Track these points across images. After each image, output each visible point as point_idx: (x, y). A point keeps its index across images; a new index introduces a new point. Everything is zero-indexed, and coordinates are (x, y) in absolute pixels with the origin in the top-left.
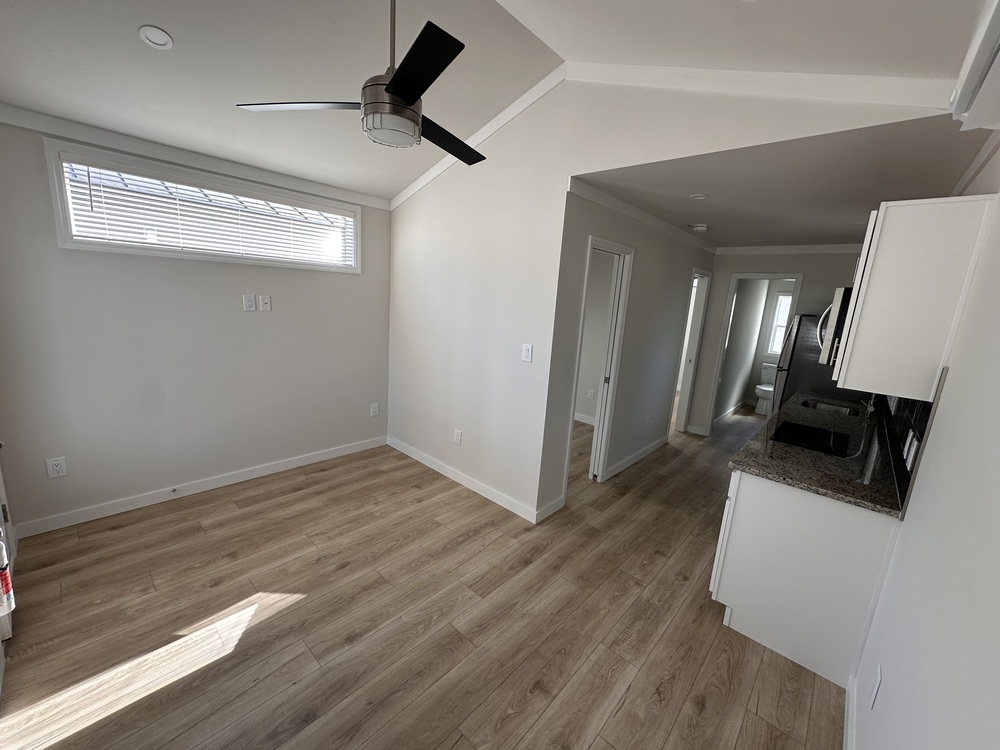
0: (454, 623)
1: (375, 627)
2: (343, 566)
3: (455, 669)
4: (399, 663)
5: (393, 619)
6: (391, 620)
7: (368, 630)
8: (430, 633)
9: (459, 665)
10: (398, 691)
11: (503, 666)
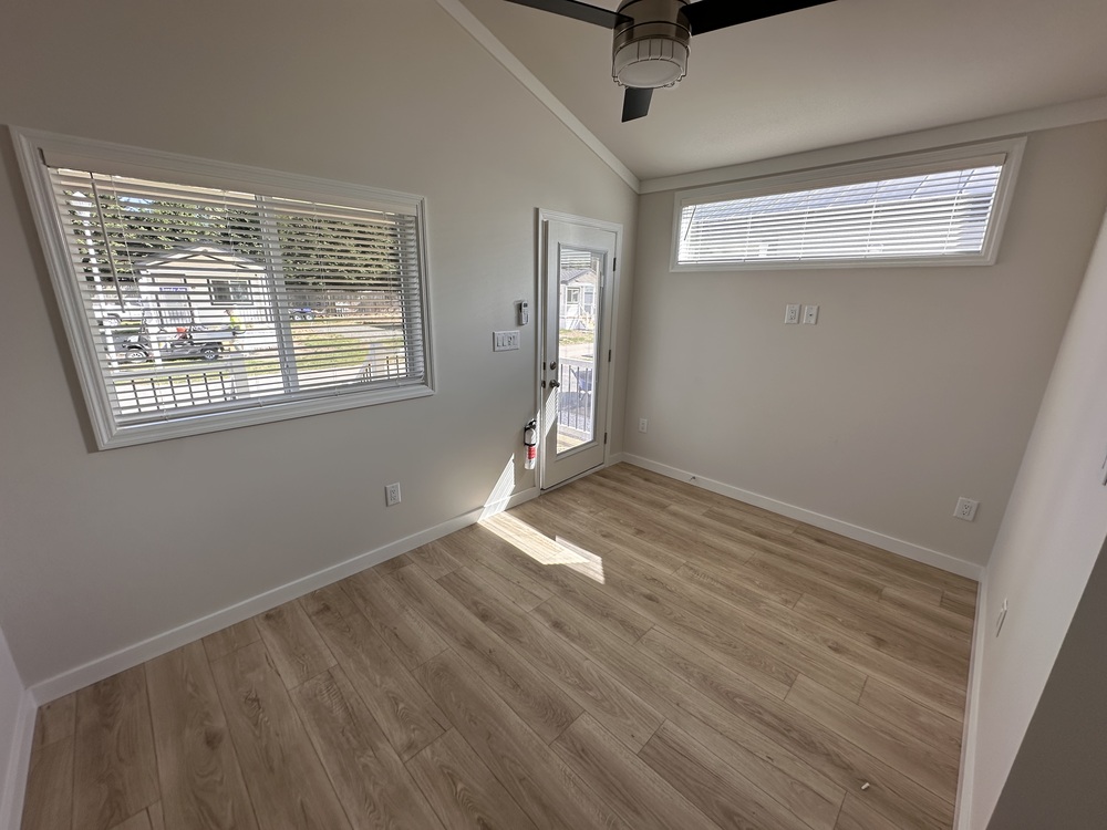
0: (585, 716)
1: (573, 640)
2: (650, 598)
3: (520, 721)
4: (529, 666)
5: (584, 652)
6: (581, 651)
7: (568, 635)
8: (568, 691)
9: (525, 726)
10: (499, 671)
11: (520, 781)
